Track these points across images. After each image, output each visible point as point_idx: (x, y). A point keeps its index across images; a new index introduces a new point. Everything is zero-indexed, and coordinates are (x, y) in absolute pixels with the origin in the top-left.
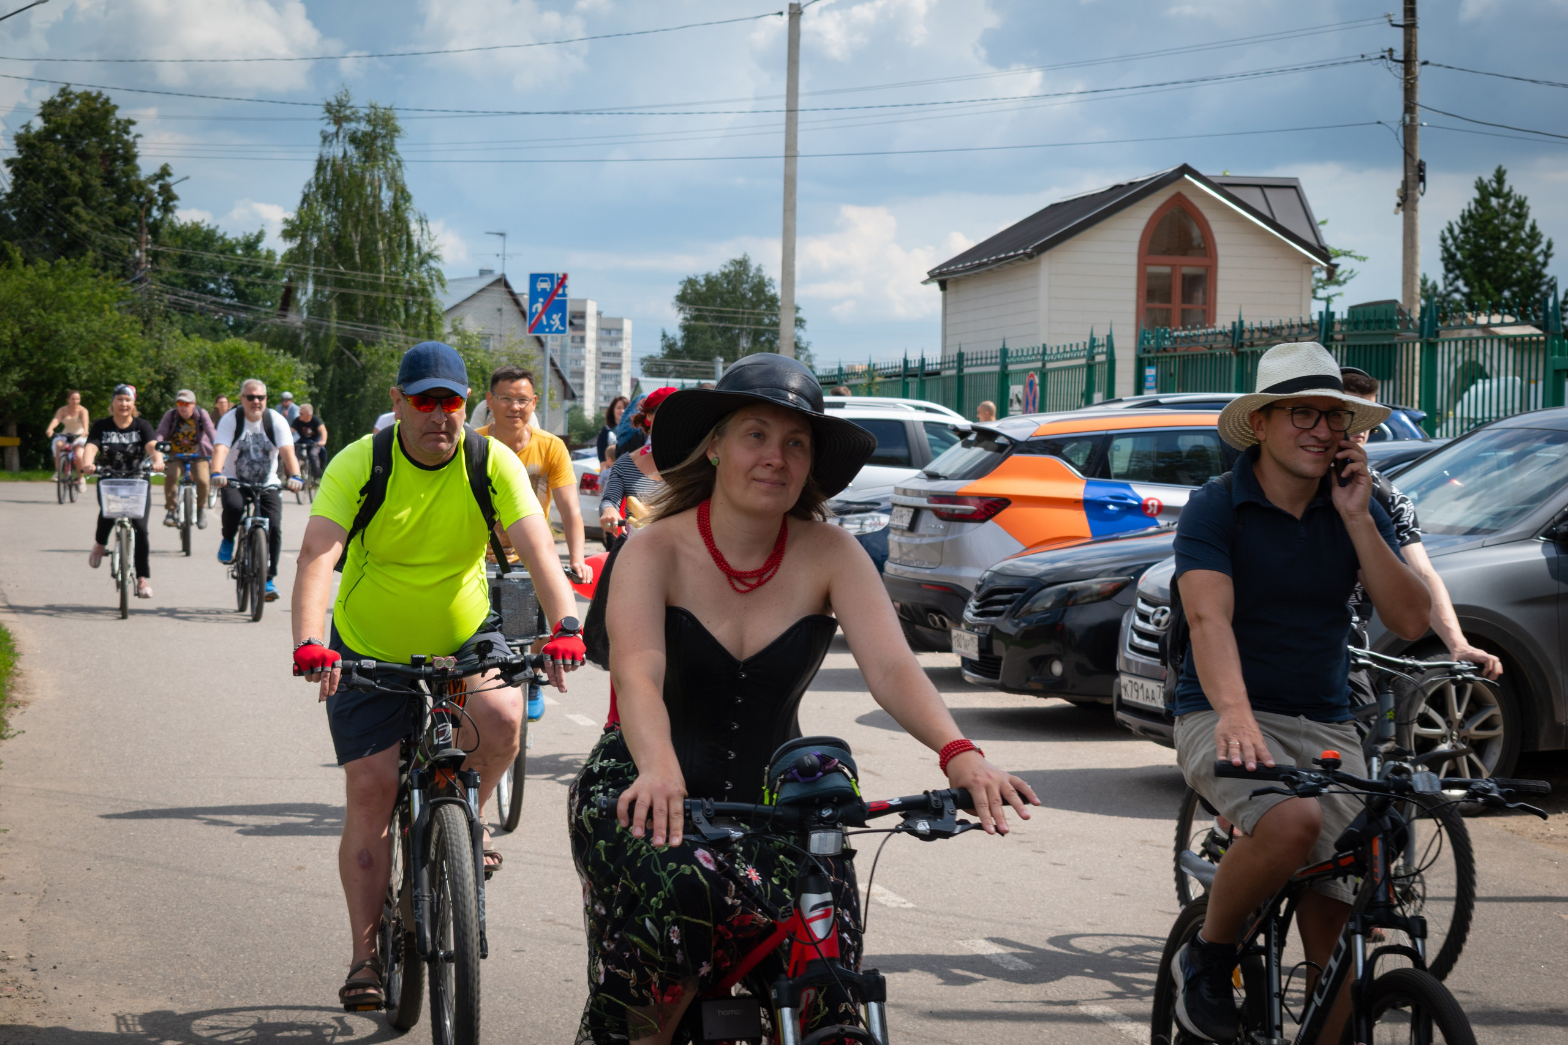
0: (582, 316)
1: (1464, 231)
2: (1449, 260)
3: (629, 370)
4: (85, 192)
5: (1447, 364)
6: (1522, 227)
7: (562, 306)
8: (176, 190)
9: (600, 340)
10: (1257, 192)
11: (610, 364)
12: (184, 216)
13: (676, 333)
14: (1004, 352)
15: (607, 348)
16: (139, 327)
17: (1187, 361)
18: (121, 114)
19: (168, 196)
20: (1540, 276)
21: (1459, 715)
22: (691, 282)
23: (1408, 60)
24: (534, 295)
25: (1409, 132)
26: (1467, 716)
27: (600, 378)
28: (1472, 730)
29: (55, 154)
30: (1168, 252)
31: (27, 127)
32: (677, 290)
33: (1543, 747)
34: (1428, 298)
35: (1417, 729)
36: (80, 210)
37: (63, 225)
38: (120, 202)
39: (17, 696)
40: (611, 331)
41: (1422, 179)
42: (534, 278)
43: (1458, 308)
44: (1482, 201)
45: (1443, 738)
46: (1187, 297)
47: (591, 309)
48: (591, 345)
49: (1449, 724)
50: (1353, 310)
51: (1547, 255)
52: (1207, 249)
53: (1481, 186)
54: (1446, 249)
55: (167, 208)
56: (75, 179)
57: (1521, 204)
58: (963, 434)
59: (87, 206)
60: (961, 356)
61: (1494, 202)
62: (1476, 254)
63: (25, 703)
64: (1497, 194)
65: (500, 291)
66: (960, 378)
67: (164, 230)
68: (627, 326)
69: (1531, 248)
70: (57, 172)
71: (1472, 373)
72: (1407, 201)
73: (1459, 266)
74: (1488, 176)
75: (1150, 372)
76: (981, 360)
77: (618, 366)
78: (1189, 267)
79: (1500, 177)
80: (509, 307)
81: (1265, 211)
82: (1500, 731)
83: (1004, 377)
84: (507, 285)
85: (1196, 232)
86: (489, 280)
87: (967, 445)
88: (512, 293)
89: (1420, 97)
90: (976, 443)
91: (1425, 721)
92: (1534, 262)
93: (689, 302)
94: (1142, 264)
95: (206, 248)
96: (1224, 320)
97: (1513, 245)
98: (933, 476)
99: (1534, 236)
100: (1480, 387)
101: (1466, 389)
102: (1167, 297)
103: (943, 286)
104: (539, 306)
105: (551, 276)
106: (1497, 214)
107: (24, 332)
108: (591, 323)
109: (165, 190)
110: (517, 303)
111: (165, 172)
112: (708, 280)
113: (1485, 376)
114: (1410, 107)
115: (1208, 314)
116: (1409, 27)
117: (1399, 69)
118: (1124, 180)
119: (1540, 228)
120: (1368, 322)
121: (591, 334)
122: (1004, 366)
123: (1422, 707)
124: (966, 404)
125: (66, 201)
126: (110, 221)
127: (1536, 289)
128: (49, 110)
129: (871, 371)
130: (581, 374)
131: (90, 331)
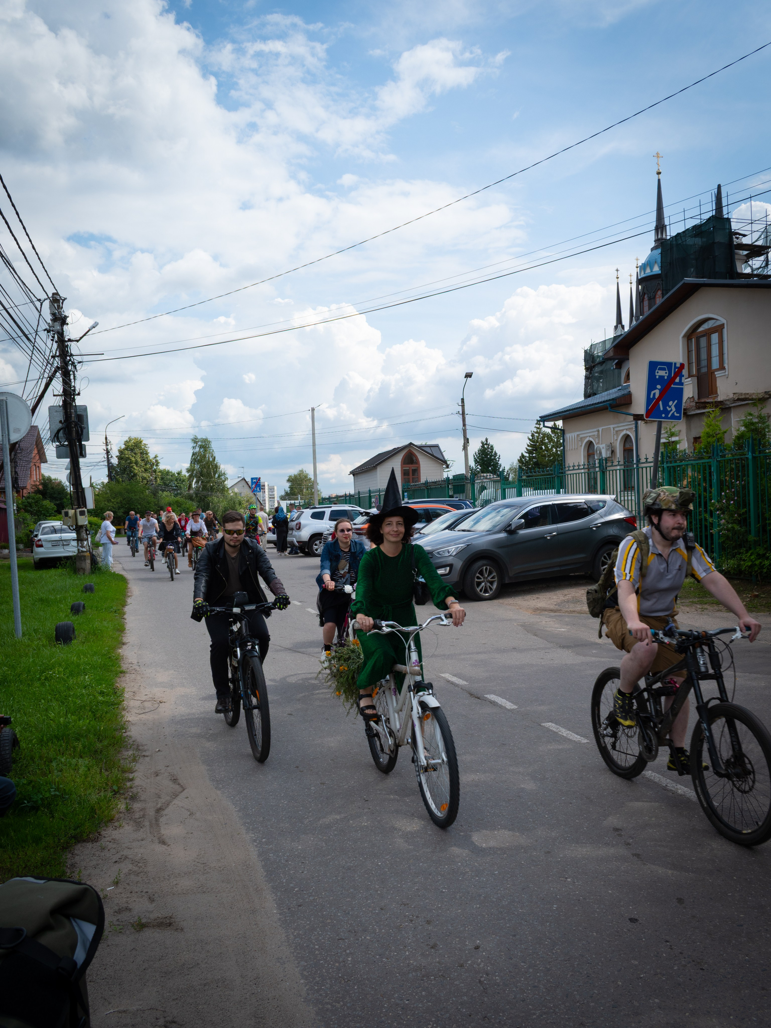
0: (264, 486)
1: (479, 454)
2: (476, 461)
3: (277, 498)
4: (136, 463)
5: (477, 487)
6: (492, 452)
7: (259, 486)
8: (159, 461)
9: (269, 492)
10: (429, 448)
11: (272, 498)
12: (162, 467)
13: (288, 490)
14: (370, 490)
15: (271, 494)
16: (153, 496)
17: (414, 491)
18: (144, 442)
19: (157, 463)
20: (498, 464)
21: (486, 576)
22: (290, 476)
23: (463, 414)
24: (252, 483)
25: (465, 431)
26: (488, 576)
27: (270, 501)
28: (489, 578)
29: (128, 454)
30: (408, 464)
31: (120, 447)
32: (287, 478)
33: (507, 582)
34: (471, 470)
35: (476, 580)
36: (135, 467)
37: (131, 472)
38: (146, 465)
39: (129, 594)
40: (271, 489)
41: (468, 442)
42: (252, 479)
43: (479, 472)
44: (483, 446)
45: (483, 582)
46: (413, 474)
47: (266, 484)
48: (267, 493)
49: (484, 578)
50: (454, 476)
51: (499, 459)
52: (417, 463)
53: (482, 443)
54: (475, 458)
55: (157, 465)
56: (133, 459)
57: (492, 446)
58: (361, 514)
59: (137, 466)
60: (359, 492)
61: (486, 446)
62: (482, 459)
63: (131, 596)
64: (486, 444)
65: (243, 482)
66: (359, 498)
67: (158, 471)
68: (275, 488)
69: (495, 457)
70: (128, 458)
71: (483, 488)
72: (465, 448)
73: (478, 462)
74: (484, 440)
75: (406, 494)
76: (364, 493)
77: (274, 498)
78: (413, 467)
79: (487, 440)
80: (246, 486)
81: (431, 452)
82: (496, 579)
83: (370, 497)
84: (245, 480)
85: (414, 459)
86: (240, 479)
87: (363, 516)
88: (246, 482)
89: (467, 423)
90: (365, 515)
91: (478, 578)
92: (496, 459)
93: (291, 481)
94: (402, 467)
95: (168, 475)
96: (423, 480)
97: (491, 456)
98: (355, 524)
99: (496, 454)
100: (485, 492)
101: (482, 492)
102: (408, 475)
103: (354, 475)
104: (254, 486)
105: (256, 478)
106: (486, 449)
107: (124, 499)
108: (266, 488)
109: (156, 461)
110: (248, 484)
111: (156, 457)
112: (295, 475)
113: (486, 489)
114: (464, 425)
115: (418, 479)
116: (463, 406)
117: (461, 416)
118: (396, 447)
119: (497, 452)
120: (458, 479)
121: (266, 490)
122: (370, 494)
123: (478, 575)
124: (361, 504)
125: (132, 465)
126: (143, 470)
127: (497, 467)
128: (126, 443)
129: (337, 497)
130: (264, 500)
131: (140, 498)
